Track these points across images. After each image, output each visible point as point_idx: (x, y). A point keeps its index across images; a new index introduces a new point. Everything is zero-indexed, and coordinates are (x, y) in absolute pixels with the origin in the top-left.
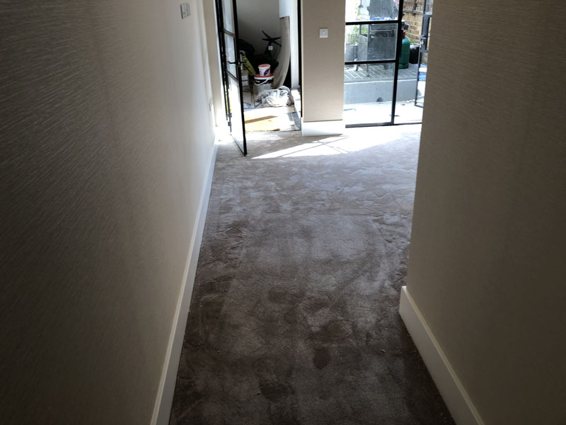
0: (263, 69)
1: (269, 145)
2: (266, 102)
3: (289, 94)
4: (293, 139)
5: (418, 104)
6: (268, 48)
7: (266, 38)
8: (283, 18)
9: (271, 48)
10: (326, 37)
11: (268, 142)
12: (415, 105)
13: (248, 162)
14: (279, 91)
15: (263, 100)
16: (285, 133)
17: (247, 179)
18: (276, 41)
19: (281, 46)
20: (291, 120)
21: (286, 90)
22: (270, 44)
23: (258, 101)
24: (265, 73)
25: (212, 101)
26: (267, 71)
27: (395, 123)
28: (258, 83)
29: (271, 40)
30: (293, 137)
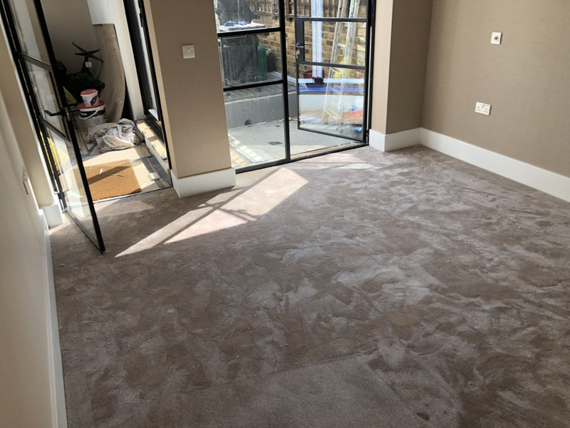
0: (88, 97)
1: (134, 224)
2: (103, 144)
3: (136, 130)
4: (167, 205)
5: (301, 126)
6: (84, 65)
7: (80, 52)
8: (101, 25)
9: (89, 64)
10: (194, 57)
11: (131, 216)
12: (299, 128)
13: (112, 266)
14: (120, 127)
15: (99, 141)
16: (151, 196)
17: (123, 307)
18: (94, 54)
19: (103, 61)
20: (151, 170)
21: (128, 123)
22: (86, 60)
23: (91, 142)
24: (92, 102)
25: (26, 174)
26: (95, 98)
27: (292, 158)
28: (86, 117)
29: (88, 55)
30: (166, 200)
